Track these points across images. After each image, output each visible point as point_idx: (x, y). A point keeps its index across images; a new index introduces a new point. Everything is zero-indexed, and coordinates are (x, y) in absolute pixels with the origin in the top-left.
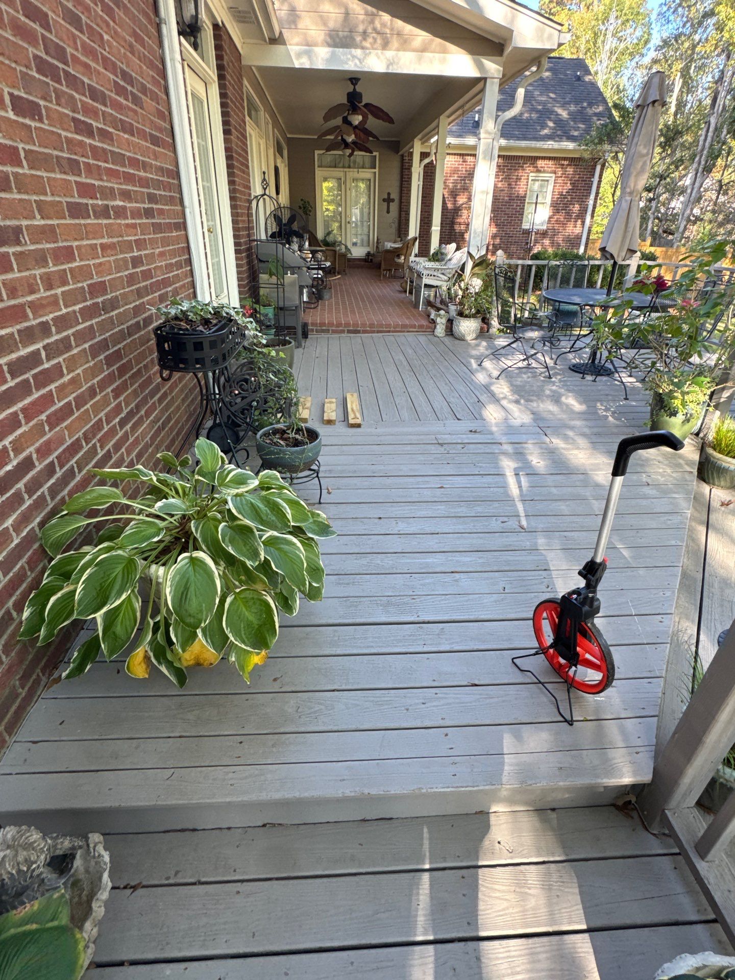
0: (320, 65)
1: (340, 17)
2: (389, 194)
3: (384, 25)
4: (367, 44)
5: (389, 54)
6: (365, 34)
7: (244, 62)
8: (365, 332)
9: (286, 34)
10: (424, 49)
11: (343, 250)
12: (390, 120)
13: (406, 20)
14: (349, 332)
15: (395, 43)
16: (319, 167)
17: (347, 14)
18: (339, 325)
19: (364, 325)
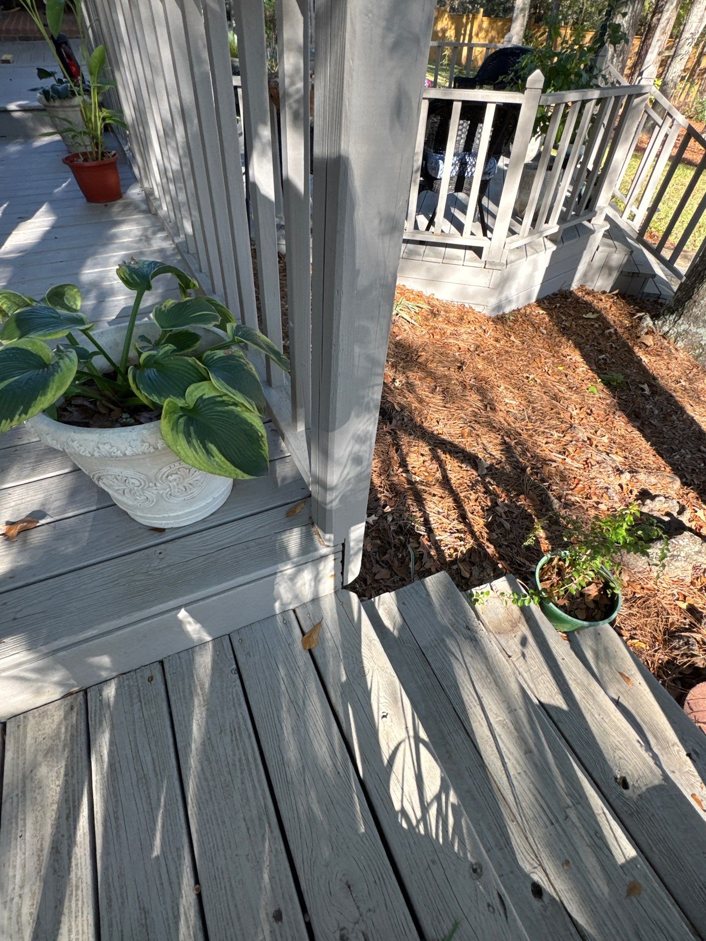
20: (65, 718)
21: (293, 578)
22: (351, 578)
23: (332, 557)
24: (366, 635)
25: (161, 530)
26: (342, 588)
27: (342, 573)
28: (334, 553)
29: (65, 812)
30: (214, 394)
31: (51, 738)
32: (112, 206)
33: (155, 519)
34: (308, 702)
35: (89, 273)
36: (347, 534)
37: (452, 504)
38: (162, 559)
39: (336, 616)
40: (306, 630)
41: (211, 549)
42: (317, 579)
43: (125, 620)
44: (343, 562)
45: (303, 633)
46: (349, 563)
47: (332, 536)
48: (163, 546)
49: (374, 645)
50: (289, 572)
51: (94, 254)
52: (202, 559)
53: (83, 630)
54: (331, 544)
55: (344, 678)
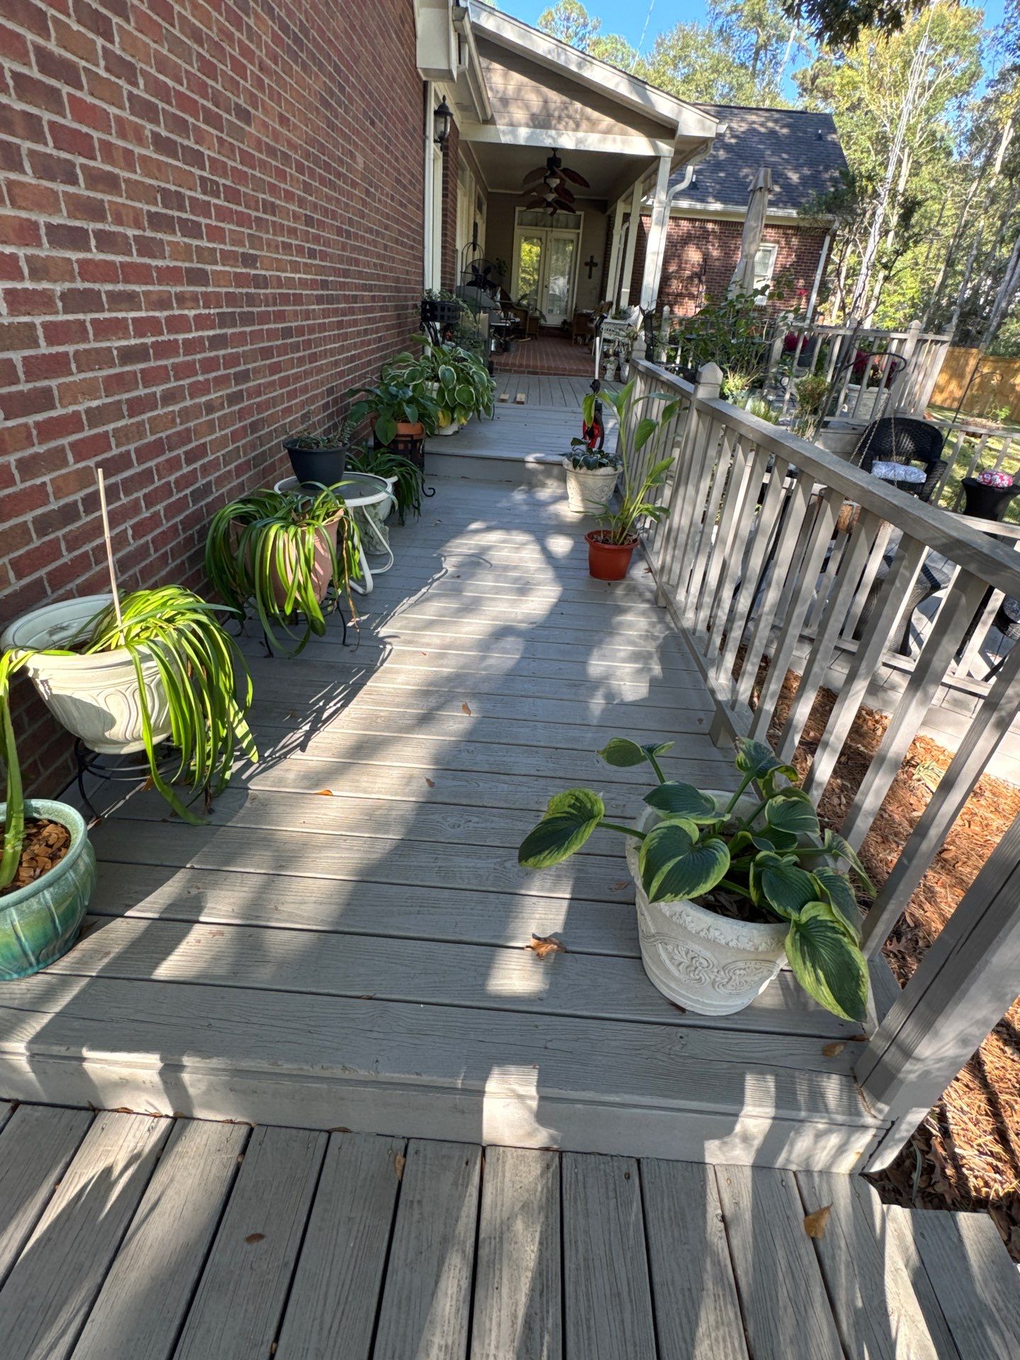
0: (522, 142)
1: (541, 103)
2: (592, 257)
3: (576, 111)
4: (561, 127)
5: (580, 134)
6: (560, 118)
7: (461, 138)
8: (543, 374)
9: (496, 116)
10: (608, 131)
11: (537, 314)
12: (587, 185)
13: (595, 108)
14: (529, 373)
15: (584, 125)
16: (520, 224)
17: (546, 102)
18: (521, 366)
19: (543, 367)
20: (542, 1174)
21: (819, 1136)
22: (878, 1166)
23: (872, 1132)
24: (891, 1258)
25: (683, 1010)
26: (862, 1175)
27: (871, 1156)
28: (878, 1128)
29: (539, 1287)
30: (828, 918)
31: (528, 1191)
32: (617, 586)
33: (683, 996)
34: (810, 1312)
35: (596, 666)
36: (906, 1112)
37: (984, 1106)
38: (684, 1045)
39: (850, 1209)
40: (811, 1210)
41: (738, 1057)
42: (841, 1150)
43: (646, 1100)
44: (880, 1143)
45: (806, 1213)
46: (886, 1149)
47: (886, 1108)
48: (684, 1030)
49: (902, 1278)
50: (821, 1126)
51: (600, 642)
52: (725, 1065)
53: (609, 1092)
54: (881, 1117)
55: (859, 1304)
